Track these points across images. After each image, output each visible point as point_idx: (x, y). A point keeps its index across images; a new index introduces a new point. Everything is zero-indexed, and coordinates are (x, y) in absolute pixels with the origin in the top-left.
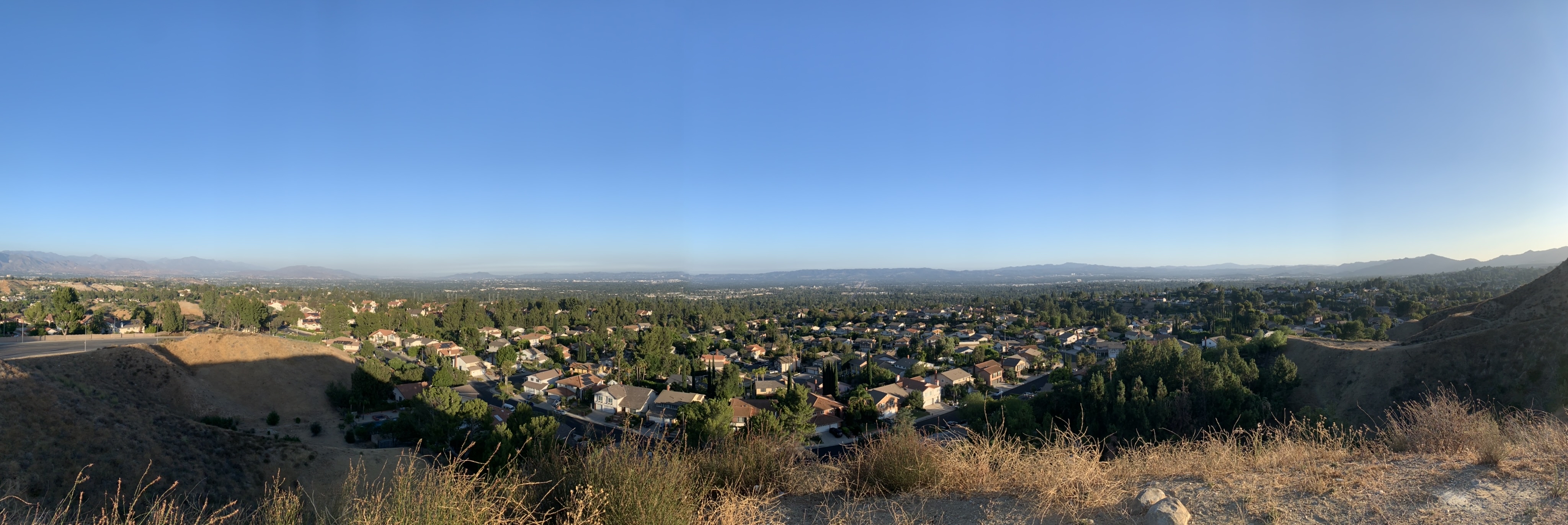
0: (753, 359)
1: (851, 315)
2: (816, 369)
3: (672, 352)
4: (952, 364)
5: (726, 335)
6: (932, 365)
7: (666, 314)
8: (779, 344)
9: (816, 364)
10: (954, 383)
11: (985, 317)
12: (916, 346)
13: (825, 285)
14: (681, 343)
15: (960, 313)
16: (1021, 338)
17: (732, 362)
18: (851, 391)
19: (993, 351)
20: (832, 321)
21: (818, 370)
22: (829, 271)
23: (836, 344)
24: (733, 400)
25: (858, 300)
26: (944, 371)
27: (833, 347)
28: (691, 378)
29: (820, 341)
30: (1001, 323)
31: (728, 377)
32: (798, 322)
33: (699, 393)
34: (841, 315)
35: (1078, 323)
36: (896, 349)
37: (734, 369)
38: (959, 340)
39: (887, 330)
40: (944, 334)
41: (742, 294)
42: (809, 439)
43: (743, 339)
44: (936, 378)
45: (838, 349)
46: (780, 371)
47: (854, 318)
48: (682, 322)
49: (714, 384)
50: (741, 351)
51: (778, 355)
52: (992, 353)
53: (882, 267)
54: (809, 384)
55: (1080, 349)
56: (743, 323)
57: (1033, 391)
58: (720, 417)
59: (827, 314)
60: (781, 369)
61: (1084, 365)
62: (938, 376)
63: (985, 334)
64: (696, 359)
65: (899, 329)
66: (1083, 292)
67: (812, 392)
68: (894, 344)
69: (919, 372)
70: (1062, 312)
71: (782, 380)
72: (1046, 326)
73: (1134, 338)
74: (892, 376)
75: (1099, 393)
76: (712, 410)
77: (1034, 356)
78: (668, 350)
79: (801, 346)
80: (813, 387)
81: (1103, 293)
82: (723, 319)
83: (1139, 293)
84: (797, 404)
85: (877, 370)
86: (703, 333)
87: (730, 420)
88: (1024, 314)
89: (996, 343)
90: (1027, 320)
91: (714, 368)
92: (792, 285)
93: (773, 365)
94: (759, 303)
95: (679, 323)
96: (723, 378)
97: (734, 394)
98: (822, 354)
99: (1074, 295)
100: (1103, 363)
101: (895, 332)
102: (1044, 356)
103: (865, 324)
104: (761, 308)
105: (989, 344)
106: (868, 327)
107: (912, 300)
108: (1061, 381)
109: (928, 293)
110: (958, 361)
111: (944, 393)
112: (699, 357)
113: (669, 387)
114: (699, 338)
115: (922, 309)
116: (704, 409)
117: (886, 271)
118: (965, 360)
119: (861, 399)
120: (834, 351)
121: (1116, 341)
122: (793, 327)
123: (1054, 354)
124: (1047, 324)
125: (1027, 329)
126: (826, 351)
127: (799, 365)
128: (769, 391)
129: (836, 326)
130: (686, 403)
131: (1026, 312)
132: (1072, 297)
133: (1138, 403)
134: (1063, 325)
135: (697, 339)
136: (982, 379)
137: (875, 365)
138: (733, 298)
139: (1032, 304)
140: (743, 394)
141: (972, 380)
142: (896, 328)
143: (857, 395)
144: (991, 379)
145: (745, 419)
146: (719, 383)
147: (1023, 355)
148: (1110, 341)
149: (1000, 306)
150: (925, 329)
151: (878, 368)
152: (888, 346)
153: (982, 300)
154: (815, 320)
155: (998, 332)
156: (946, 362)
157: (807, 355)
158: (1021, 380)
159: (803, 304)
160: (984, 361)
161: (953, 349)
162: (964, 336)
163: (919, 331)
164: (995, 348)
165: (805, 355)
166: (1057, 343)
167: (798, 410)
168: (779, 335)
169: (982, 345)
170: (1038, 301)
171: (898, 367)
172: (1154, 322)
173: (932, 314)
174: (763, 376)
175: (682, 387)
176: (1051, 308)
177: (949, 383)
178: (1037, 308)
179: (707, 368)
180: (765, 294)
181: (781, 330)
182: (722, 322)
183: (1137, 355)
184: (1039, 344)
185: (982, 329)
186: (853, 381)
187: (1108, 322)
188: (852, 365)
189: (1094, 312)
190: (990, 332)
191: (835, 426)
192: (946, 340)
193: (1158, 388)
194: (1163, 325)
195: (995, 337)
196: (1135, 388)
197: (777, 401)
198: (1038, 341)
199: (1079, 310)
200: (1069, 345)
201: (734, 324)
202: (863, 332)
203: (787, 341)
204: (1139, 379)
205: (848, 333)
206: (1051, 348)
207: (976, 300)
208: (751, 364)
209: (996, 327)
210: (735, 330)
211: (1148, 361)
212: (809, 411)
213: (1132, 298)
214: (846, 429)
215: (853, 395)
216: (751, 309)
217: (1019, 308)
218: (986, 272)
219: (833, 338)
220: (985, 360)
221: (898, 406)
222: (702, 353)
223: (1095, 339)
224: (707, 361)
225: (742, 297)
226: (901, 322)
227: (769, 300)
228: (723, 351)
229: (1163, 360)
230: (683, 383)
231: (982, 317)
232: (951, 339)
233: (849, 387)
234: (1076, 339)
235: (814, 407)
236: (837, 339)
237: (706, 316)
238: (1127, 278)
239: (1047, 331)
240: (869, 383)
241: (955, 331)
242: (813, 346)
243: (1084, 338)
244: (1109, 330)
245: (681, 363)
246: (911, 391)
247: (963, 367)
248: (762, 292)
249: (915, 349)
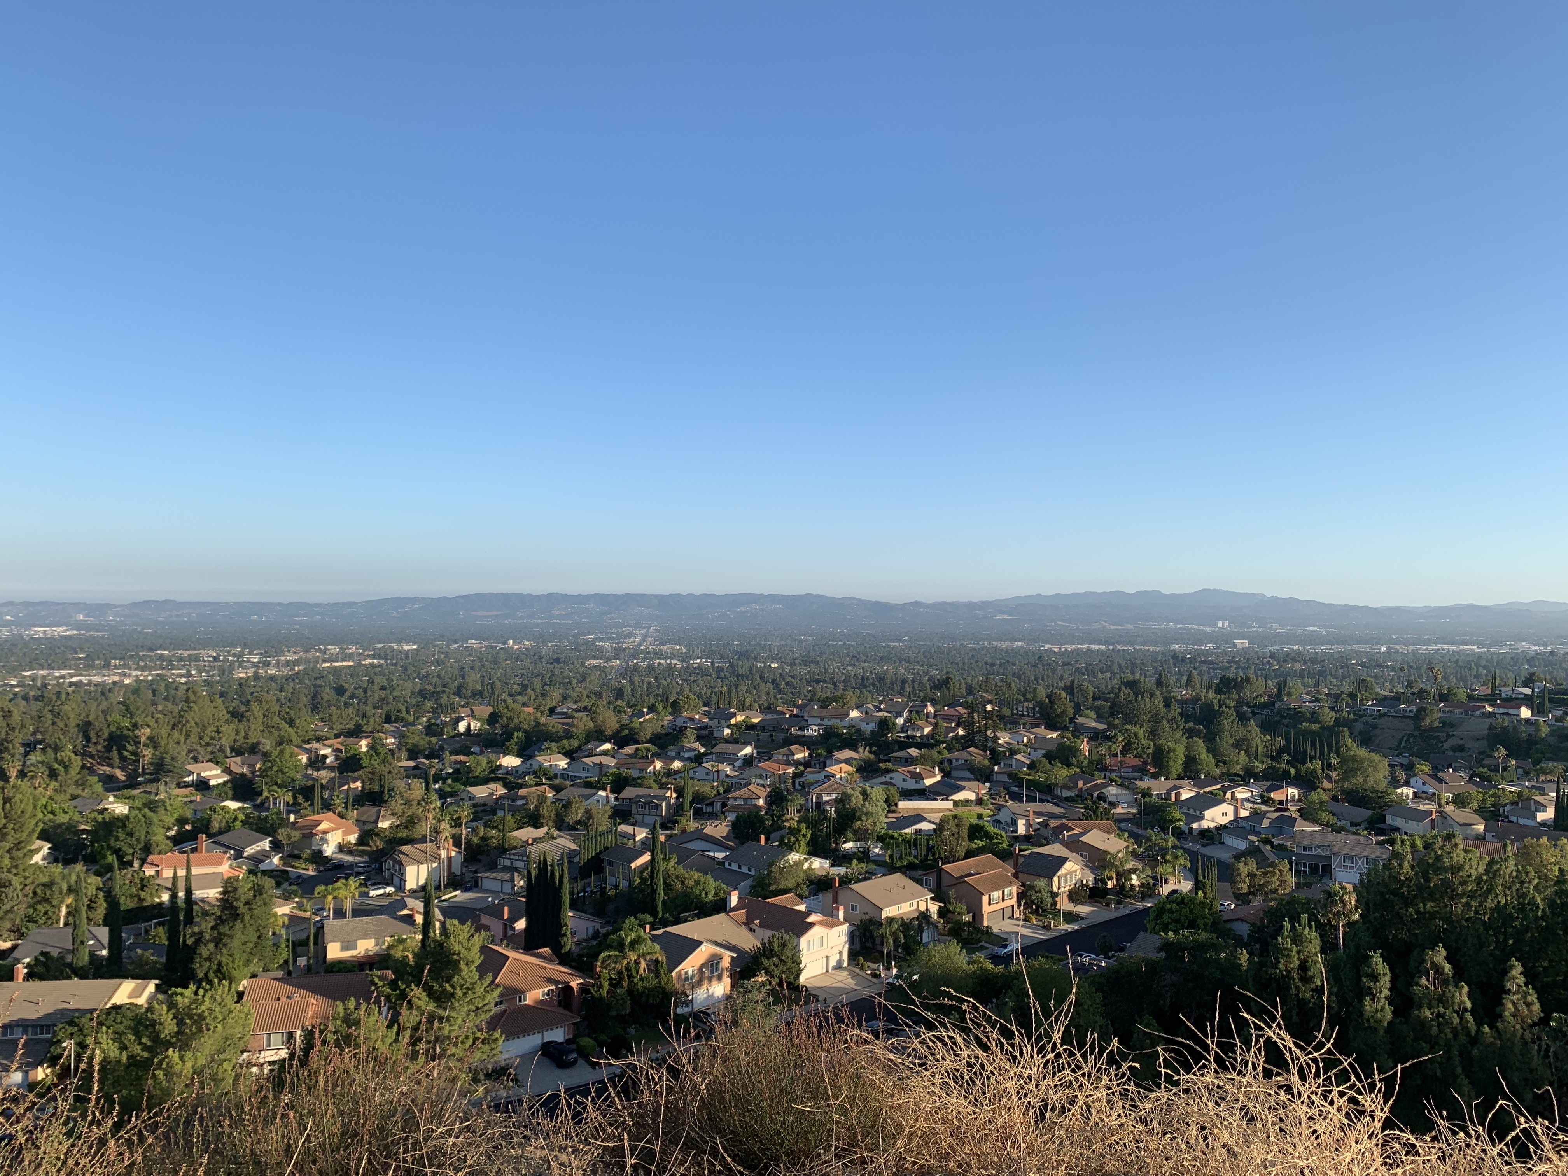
0: (318, 857)
1: (611, 722)
2: (507, 876)
3: (37, 859)
4: (880, 863)
5: (234, 788)
6: (827, 864)
7: (18, 739)
8: (399, 809)
9: (507, 863)
10: (884, 914)
11: (968, 734)
12: (784, 811)
13: (542, 639)
14: (71, 828)
15: (900, 721)
16: (1067, 799)
17: (250, 872)
18: (607, 934)
19: (991, 829)
20: (557, 739)
21: (513, 880)
22: (553, 599)
23: (567, 805)
24: (252, 988)
25: (632, 682)
26: (858, 881)
27: (558, 815)
28: (103, 933)
29: (523, 797)
30: (1013, 752)
31: (236, 916)
32: (457, 746)
33: (134, 977)
34: (583, 723)
35: (1238, 769)
36: (731, 817)
37: (258, 890)
38: (897, 796)
39: (708, 765)
40: (857, 777)
41: (288, 663)
42: (482, 1077)
43: (289, 797)
44: (835, 900)
45: (570, 819)
46: (401, 888)
47: (618, 732)
48: (77, 762)
49: (189, 942)
50: (282, 835)
51: (394, 843)
52: (988, 836)
53: (698, 590)
54: (485, 920)
55: (1242, 845)
56: (288, 749)
57: (1103, 951)
58: (207, 1044)
59: (543, 721)
60: (403, 881)
61: (1254, 894)
62: (843, 895)
63: (968, 780)
64: (128, 873)
65: (738, 764)
66: (1253, 678)
67: (493, 942)
68: (724, 805)
69: (790, 884)
70: (1190, 734)
71: (405, 912)
72: (1142, 771)
73: (1417, 830)
74: (716, 894)
75: (1306, 979)
76: (180, 1023)
77: (1106, 853)
78: (20, 854)
79: (465, 814)
80: (497, 927)
81: (1317, 685)
82: (223, 742)
83: (1431, 688)
84: (449, 980)
85: (677, 877)
86: (152, 788)
87: (241, 1045)
88: (1078, 732)
89: (999, 808)
90: (1085, 747)
91: (189, 892)
92: (442, 637)
93: (380, 870)
94: (340, 691)
95: (66, 767)
96: (220, 920)
97: (255, 966)
98: (527, 833)
99: (1226, 685)
100: (1315, 893)
101: (728, 770)
102: (1135, 855)
103: (648, 750)
104: (346, 705)
105: (979, 810)
106: (658, 755)
107: (774, 682)
108: (1187, 932)
109: (817, 663)
110: (896, 854)
111: (857, 940)
112: (136, 865)
113: (21, 971)
114: (138, 803)
115: (801, 708)
116: (153, 1023)
117: (708, 600)
118: (914, 852)
119: (633, 956)
120: (561, 824)
121: (1354, 833)
122: (441, 759)
123: (1164, 851)
124: (1145, 763)
125: (1087, 772)
126: (537, 826)
127: (457, 869)
128: (366, 946)
129: (569, 754)
130: (83, 1012)
131: (1082, 725)
132: (1218, 691)
133: (1435, 1030)
134: (1190, 772)
135: (131, 808)
136: (961, 907)
137: (672, 863)
138: (256, 677)
139: (1099, 703)
140: (286, 962)
141: (934, 908)
142: (731, 759)
143: (620, 946)
144: (986, 908)
145: (291, 1036)
146: (207, 936)
147: (1075, 845)
148: (1339, 830)
149: (1008, 705)
150: (807, 764)
151: (681, 870)
152: (710, 809)
153: (958, 686)
154: (510, 737)
155: (1005, 778)
156: (864, 856)
157: (484, 839)
158: (1070, 917)
159: (474, 694)
160: (966, 857)
161: (882, 820)
162: (912, 785)
163: (791, 770)
164: (997, 823)
165: (475, 840)
166: (1173, 821)
167: (452, 995)
168: (400, 784)
169: (961, 811)
170: (1117, 696)
171: (735, 867)
172: (1486, 781)
173: (826, 722)
174: (348, 906)
175: (70, 966)
176: (1156, 720)
177: (872, 914)
178: (1112, 715)
179: (165, 897)
180: (360, 665)
181: (406, 769)
182: (221, 750)
183: (1428, 880)
184: (1119, 820)
185: (959, 768)
186: (611, 907)
187: (1334, 775)
188: (610, 863)
189: (1288, 740)
190: (982, 775)
191: (558, 1035)
192: (864, 793)
193: (1508, 992)
194: (1520, 794)
195: (995, 790)
196: (1424, 982)
197: (390, 974)
198: (1119, 810)
199: (1241, 732)
200: (1209, 830)
201: (259, 756)
202: (642, 770)
203: (424, 799)
204: (1440, 956)
205: (600, 774)
206: (1154, 834)
207: (943, 684)
208: (311, 873)
209: (998, 764)
210: (263, 774)
211: (1468, 904)
212: (483, 998)
213: (1409, 703)
214: (586, 1041)
215: (609, 947)
216: (315, 708)
217: (1064, 711)
218: (971, 606)
219: (558, 789)
220: (969, 854)
221: (731, 976)
222: (147, 849)
223: (1292, 822)
224: (168, 873)
225: (286, 671)
226: (746, 744)
227: (371, 681)
228: (222, 838)
229: (1525, 906)
230: (74, 951)
231: (961, 732)
232: (878, 793)
233: (598, 926)
234: (1231, 817)
235: (498, 986)
236: (570, 792)
237: (164, 732)
238: (1390, 641)
239: (1143, 784)
240: (654, 914)
241: (888, 771)
242: (500, 814)
243: (1256, 815)
244: (1335, 799)
245: (70, 890)
246: (767, 934)
247: (908, 870)
248: (350, 657)
249: (779, 817)
